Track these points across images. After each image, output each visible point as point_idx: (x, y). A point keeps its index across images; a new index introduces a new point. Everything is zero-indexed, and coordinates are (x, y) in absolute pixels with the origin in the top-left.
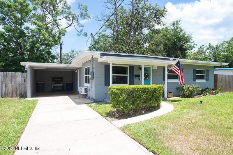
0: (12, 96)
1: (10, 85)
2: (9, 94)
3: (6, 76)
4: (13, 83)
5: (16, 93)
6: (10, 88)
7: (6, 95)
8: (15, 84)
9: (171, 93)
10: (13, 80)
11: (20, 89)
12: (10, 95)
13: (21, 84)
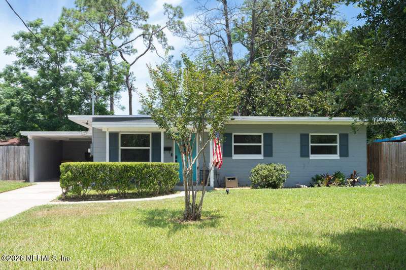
0: (14, 179)
1: (12, 163)
2: (11, 176)
3: (8, 151)
4: (16, 161)
5: (19, 175)
6: (12, 168)
7: (7, 178)
8: (18, 162)
9: (234, 179)
10: (16, 156)
11: (24, 169)
12: (12, 178)
13: (25, 163)
